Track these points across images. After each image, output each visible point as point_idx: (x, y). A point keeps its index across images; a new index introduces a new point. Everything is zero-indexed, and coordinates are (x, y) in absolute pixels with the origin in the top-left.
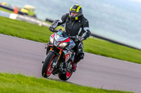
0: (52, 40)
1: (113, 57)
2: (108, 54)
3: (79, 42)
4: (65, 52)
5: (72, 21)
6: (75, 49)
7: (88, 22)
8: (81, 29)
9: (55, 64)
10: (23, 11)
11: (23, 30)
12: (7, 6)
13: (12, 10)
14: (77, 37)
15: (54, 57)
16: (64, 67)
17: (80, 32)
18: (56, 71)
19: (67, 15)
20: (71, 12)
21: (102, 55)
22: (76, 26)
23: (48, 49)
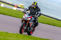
0: (24, 17)
1: (58, 26)
2: (56, 25)
3: (36, 18)
4: (30, 22)
5: (33, 9)
6: (34, 21)
7: (40, 9)
8: (37, 12)
9: (25, 28)
10: (19, 6)
11: (19, 14)
12: (12, 4)
14: (35, 16)
15: (25, 25)
16: (29, 29)
17: (36, 14)
18: (26, 31)
21: (53, 25)
23: (22, 21)
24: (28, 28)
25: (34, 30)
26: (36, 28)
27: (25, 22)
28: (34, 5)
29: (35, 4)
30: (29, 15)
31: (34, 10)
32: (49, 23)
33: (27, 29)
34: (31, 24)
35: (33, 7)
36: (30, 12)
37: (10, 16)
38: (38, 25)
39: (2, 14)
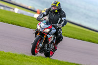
0: (39, 27)
4: (48, 36)
6: (56, 34)
8: (60, 19)
9: (40, 45)
13: (36, 12)
15: (40, 40)
16: (48, 47)
17: (59, 21)
18: (42, 50)
19: (50, 9)
20: (52, 7)
22: (56, 17)
23: (36, 34)
24: (46, 46)
25: (55, 49)
26: (59, 45)
27: (41, 35)
28: (55, 7)
29: (57, 6)
30: (47, 23)
31: (56, 15)
32: (91, 39)
33: (44, 47)
34: (51, 38)
35: (53, 11)
36: (49, 18)
37: (29, 28)
38: (62, 40)
39: (16, 25)
